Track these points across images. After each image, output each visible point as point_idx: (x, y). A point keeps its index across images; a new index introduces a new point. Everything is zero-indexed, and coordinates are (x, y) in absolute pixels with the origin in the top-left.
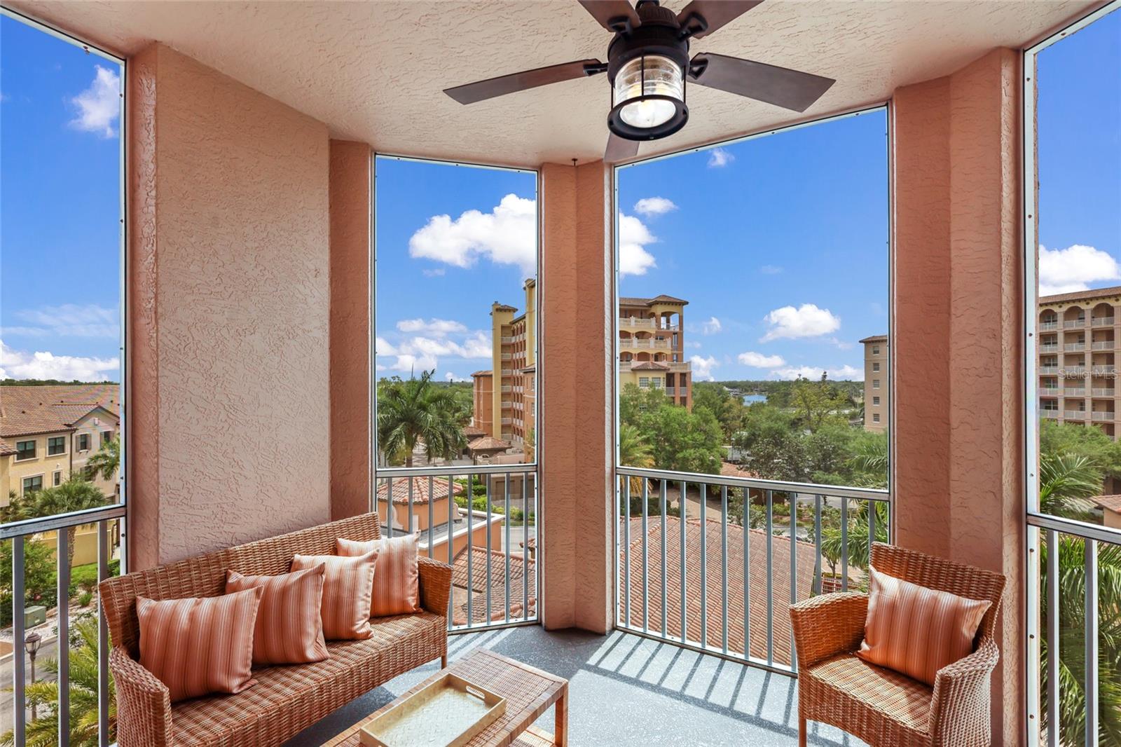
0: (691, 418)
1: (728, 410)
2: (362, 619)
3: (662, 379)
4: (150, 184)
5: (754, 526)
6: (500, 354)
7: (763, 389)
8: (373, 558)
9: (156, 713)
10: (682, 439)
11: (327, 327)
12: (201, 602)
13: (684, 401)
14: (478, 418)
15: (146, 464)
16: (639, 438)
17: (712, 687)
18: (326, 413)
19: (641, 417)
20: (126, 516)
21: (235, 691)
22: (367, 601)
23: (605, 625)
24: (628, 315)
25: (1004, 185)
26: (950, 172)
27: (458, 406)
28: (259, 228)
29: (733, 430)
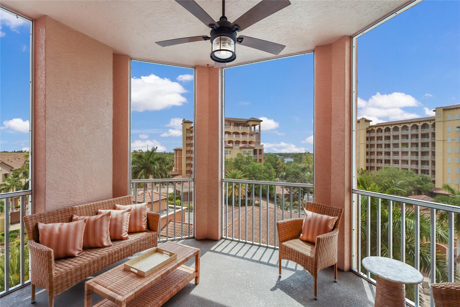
0: (263, 167)
1: (278, 164)
2: (125, 232)
3: (252, 151)
4: (42, 69)
5: (287, 210)
6: (185, 141)
7: (292, 156)
8: (129, 210)
9: (48, 259)
10: (260, 176)
11: (112, 125)
12: (63, 224)
13: (260, 160)
14: (176, 168)
15: (40, 174)
16: (242, 175)
17: (254, 255)
18: (111, 158)
19: (244, 167)
20: (32, 194)
21: (77, 256)
22: (127, 226)
23: (218, 237)
24: (238, 125)
25: (346, 82)
26: (331, 76)
27: (167, 163)
28: (85, 86)
29: (280, 172)
